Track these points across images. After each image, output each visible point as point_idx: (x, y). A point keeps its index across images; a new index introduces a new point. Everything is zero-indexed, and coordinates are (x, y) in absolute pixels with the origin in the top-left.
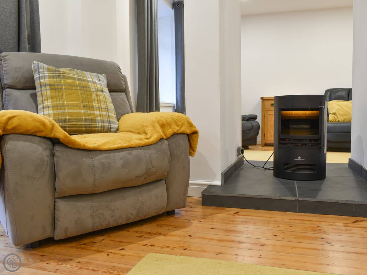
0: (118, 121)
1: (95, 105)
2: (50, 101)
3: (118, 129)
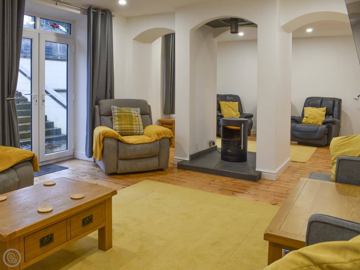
0: (144, 130)
1: (134, 123)
2: (117, 122)
3: (143, 133)
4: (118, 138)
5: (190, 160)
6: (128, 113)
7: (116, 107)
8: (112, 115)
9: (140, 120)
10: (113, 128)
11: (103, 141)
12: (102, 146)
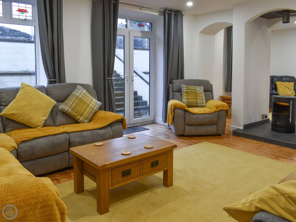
0: (206, 103)
1: (199, 98)
2: (185, 97)
3: (205, 106)
4: (185, 109)
5: (244, 129)
6: (194, 90)
7: (185, 86)
8: (181, 92)
9: (204, 95)
10: (183, 102)
11: (174, 111)
12: (173, 114)
